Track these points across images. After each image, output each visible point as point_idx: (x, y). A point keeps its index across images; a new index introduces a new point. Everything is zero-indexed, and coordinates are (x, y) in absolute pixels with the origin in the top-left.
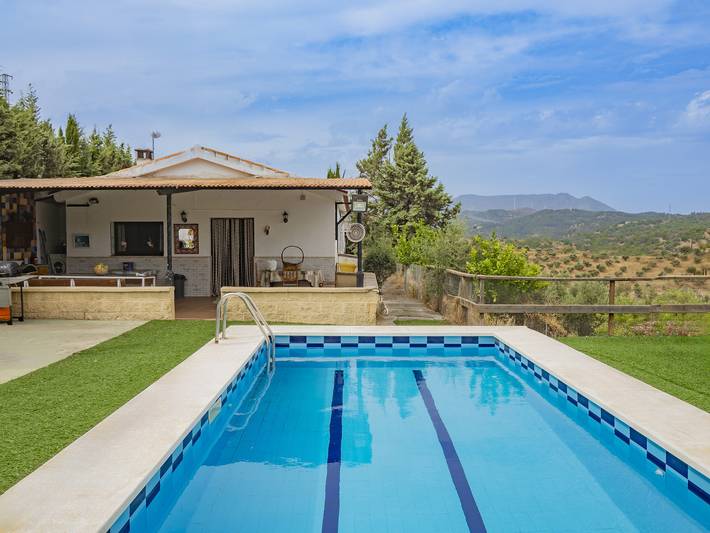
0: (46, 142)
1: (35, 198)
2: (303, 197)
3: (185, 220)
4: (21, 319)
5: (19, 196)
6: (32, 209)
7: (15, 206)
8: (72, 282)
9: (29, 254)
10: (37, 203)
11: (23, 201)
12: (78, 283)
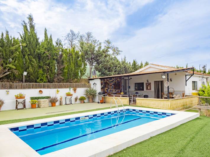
0: (125, 67)
1: (122, 78)
2: (176, 74)
3: (148, 82)
4: (105, 103)
5: (117, 78)
6: (121, 81)
7: (116, 81)
8: (114, 96)
9: (120, 90)
10: (122, 80)
11: (119, 79)
12: (115, 96)
